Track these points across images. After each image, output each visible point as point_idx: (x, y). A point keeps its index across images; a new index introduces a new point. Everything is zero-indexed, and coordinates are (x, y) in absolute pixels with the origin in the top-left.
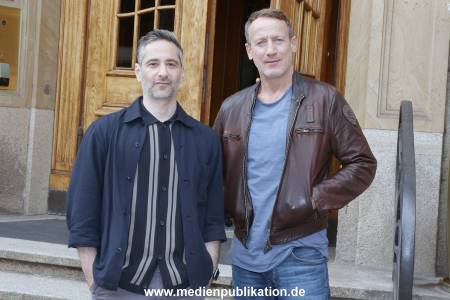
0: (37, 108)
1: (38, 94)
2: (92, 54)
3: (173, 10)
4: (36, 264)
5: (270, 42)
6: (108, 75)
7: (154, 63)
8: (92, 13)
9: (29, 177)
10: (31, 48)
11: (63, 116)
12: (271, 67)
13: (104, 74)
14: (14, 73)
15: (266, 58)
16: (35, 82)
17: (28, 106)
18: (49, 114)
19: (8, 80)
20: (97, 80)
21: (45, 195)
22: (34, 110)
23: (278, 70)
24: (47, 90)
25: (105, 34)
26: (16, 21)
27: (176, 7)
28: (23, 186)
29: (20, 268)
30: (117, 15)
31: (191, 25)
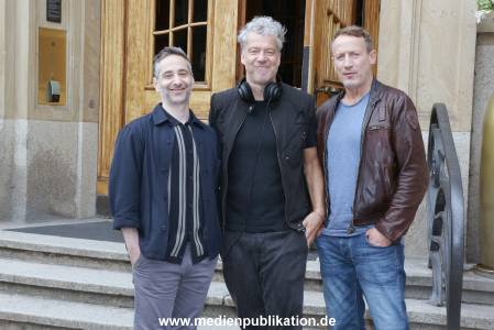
0: (84, 121)
1: (85, 109)
2: (131, 69)
3: (206, 26)
4: (104, 260)
5: (347, 56)
6: (146, 89)
7: (169, 75)
8: (130, 32)
9: (79, 184)
10: (77, 66)
11: (107, 127)
12: (350, 78)
13: (142, 88)
14: (63, 90)
15: (344, 70)
16: (81, 98)
17: (75, 119)
18: (94, 126)
19: (58, 96)
20: (136, 94)
21: (93, 200)
22: (81, 123)
23: (355, 81)
24: (91, 105)
25: (143, 51)
26: (63, 41)
27: (208, 23)
28: (74, 193)
29: (91, 264)
30: (152, 32)
31: (222, 39)
